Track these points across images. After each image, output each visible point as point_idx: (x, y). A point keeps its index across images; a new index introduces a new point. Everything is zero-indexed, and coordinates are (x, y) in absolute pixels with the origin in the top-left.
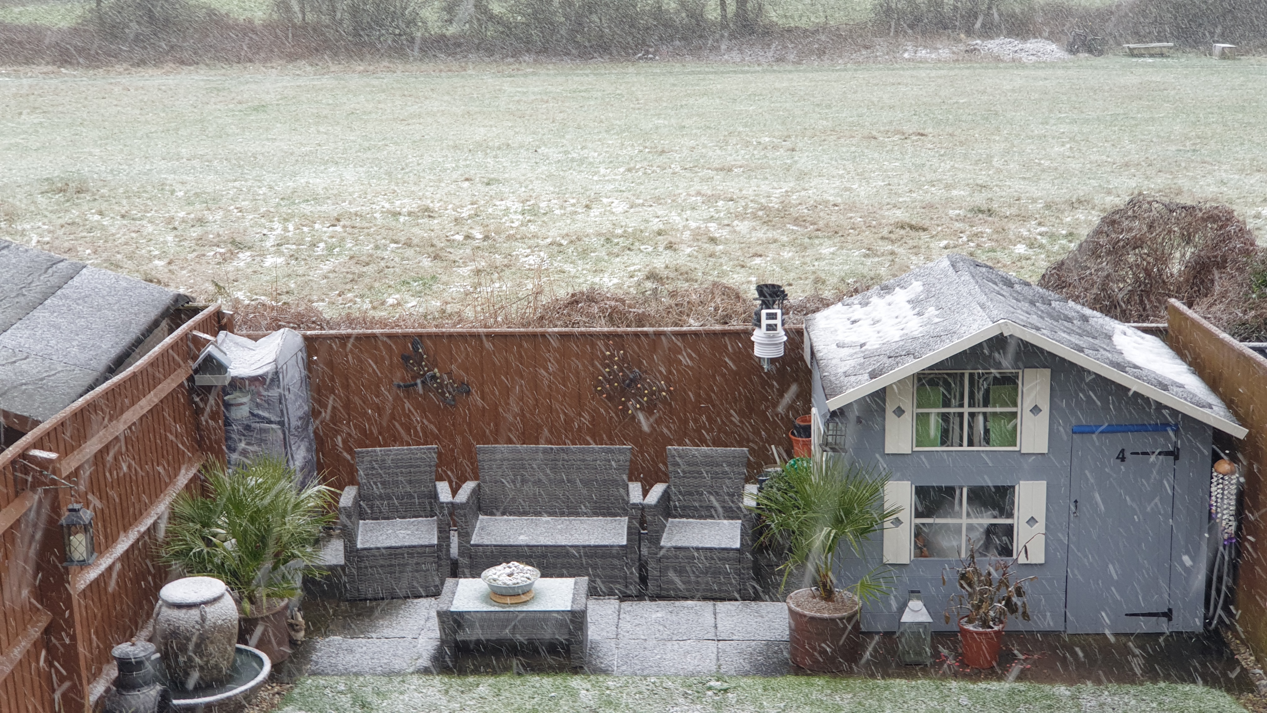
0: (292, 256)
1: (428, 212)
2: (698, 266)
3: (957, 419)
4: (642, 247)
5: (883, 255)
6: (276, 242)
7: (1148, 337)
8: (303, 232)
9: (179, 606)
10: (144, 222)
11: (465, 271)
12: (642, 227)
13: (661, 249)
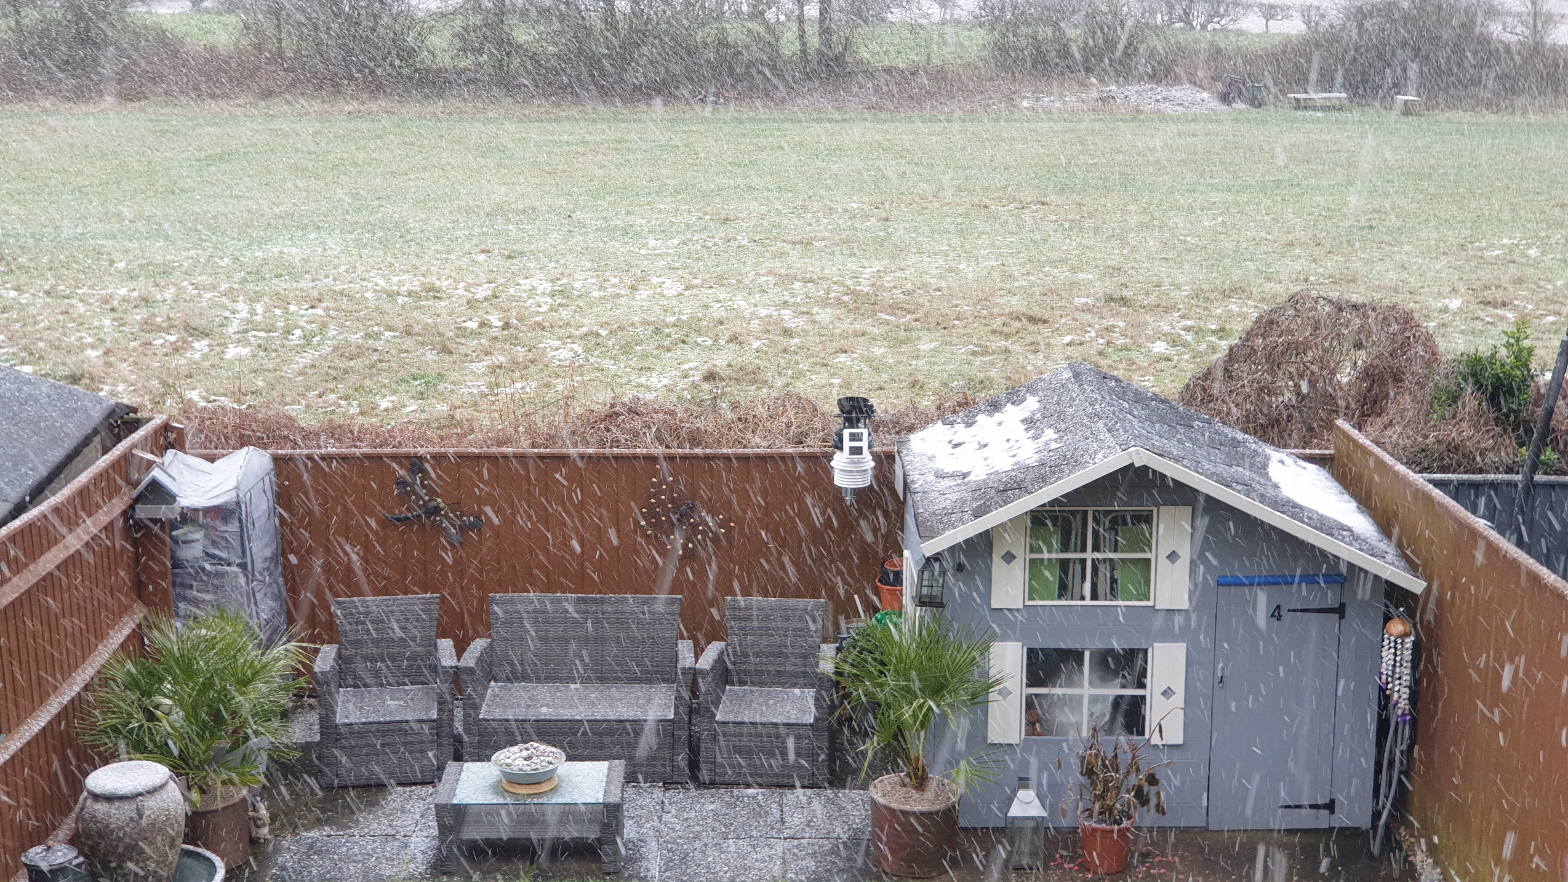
0: (259, 346)
1: (434, 293)
2: (768, 365)
3: (1078, 567)
4: (699, 340)
5: (994, 353)
6: (241, 328)
7: (1312, 467)
8: (275, 316)
9: (110, 798)
10: (74, 301)
11: (479, 367)
12: (700, 315)
13: (722, 342)
